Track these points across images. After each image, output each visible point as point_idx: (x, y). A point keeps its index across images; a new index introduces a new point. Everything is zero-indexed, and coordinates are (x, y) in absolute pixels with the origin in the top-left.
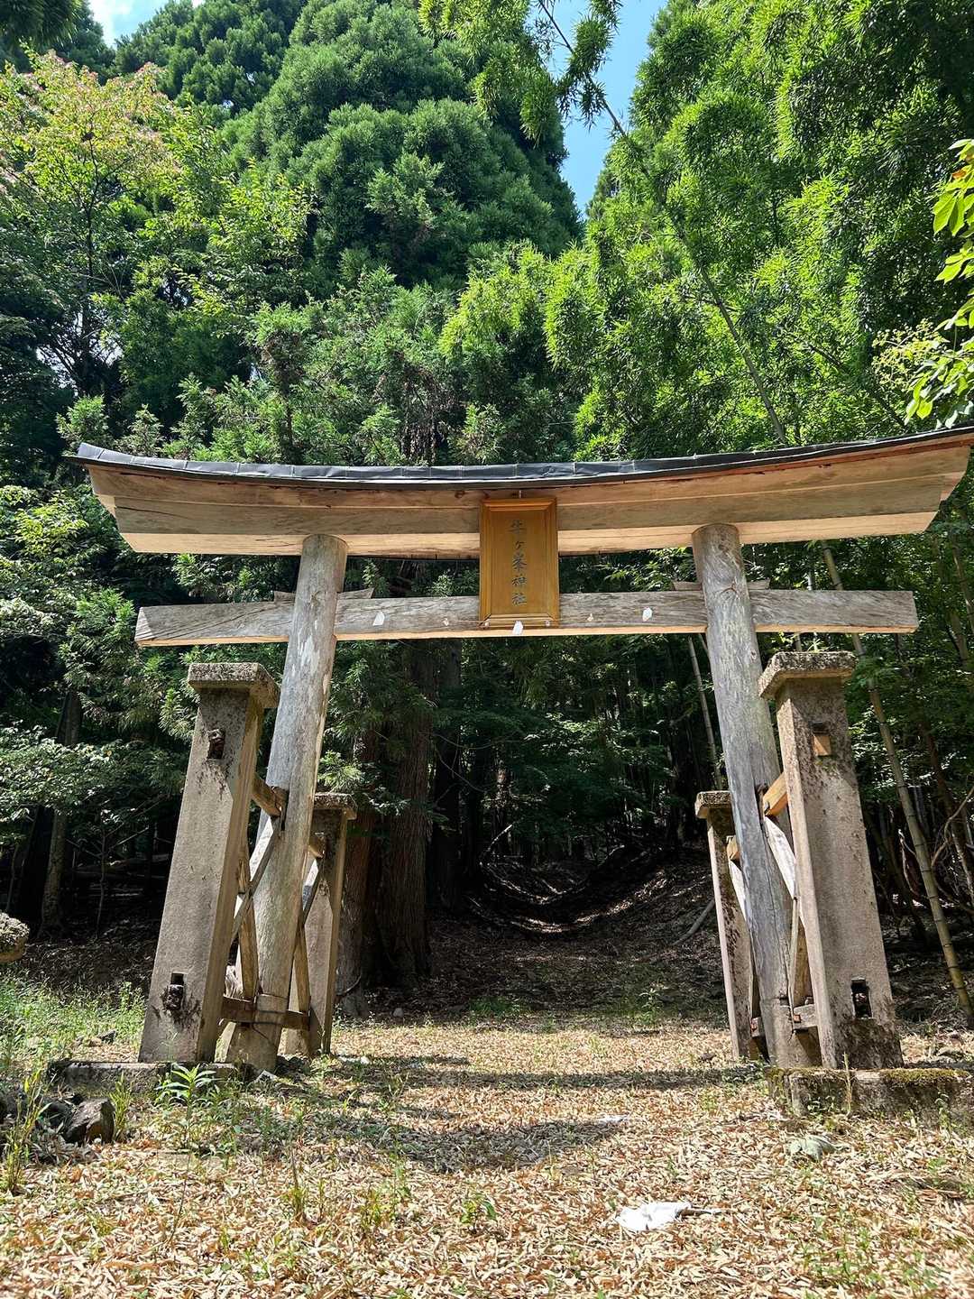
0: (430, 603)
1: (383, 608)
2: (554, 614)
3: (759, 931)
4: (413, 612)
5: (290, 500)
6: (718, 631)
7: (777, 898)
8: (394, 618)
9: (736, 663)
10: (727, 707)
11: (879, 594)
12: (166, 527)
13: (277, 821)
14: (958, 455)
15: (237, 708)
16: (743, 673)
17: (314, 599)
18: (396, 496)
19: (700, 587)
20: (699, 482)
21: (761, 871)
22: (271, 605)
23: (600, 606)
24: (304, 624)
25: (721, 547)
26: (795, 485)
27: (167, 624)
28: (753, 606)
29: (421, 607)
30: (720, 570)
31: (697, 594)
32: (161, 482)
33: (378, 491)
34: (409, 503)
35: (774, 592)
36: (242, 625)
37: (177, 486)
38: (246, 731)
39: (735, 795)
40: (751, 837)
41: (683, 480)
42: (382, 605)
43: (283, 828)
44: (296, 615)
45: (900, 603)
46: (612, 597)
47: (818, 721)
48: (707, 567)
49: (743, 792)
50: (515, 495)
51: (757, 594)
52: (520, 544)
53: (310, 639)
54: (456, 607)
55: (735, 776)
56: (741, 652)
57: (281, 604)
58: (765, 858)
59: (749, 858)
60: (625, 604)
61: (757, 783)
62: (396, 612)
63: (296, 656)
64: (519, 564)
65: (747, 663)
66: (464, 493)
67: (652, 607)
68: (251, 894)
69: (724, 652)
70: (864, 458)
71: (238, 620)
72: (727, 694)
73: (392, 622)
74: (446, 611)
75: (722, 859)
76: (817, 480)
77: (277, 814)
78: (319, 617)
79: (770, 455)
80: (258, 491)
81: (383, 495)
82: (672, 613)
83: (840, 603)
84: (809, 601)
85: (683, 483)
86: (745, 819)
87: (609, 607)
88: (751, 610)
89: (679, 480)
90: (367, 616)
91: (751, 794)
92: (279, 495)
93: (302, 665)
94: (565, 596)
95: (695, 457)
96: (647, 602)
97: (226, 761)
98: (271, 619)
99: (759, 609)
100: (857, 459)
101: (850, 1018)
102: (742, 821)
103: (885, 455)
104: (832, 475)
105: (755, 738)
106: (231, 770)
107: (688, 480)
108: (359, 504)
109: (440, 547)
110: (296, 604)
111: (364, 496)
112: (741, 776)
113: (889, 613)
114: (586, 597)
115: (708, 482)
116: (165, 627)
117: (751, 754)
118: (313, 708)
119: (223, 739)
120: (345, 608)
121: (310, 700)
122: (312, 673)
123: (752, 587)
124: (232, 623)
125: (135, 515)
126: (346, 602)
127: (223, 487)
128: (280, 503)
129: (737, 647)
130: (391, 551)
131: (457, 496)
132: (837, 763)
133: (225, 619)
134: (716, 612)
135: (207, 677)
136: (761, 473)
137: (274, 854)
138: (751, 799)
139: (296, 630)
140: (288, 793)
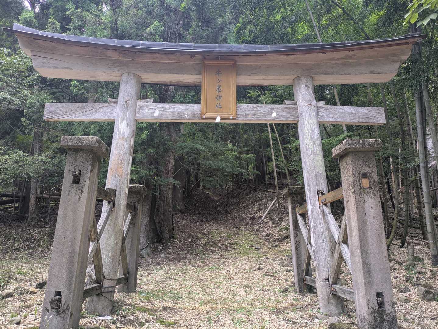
0: (179, 106)
1: (158, 108)
2: (234, 113)
3: (317, 251)
4: (172, 110)
5: (115, 56)
6: (304, 123)
7: (325, 238)
8: (163, 113)
9: (311, 137)
10: (306, 156)
11: (370, 108)
12: (56, 66)
13: (111, 204)
14: (407, 48)
15: (87, 159)
16: (314, 142)
17: (126, 102)
18: (163, 56)
19: (296, 103)
20: (298, 56)
21: (319, 226)
22: (107, 104)
23: (254, 110)
24: (122, 114)
25: (306, 86)
26: (338, 59)
27: (58, 112)
28: (318, 112)
29: (175, 108)
30: (306, 96)
31: (294, 106)
32: (53, 44)
33: (155, 53)
34: (170, 59)
35: (327, 106)
36: (94, 114)
37: (62, 47)
38: (92, 170)
39: (309, 194)
40: (315, 212)
41: (291, 55)
42: (158, 106)
43: (114, 206)
44: (118, 109)
45: (379, 113)
46: (259, 106)
47: (364, 171)
48: (300, 94)
49: (312, 193)
50: (217, 58)
51: (320, 107)
52: (219, 80)
53: (125, 121)
54: (191, 108)
55: (309, 186)
56: (313, 133)
57: (111, 104)
58: (321, 221)
59: (314, 221)
60: (265, 110)
61: (318, 189)
62: (164, 110)
63: (118, 129)
64: (219, 90)
65: (316, 138)
66: (194, 56)
67: (276, 111)
68: (98, 241)
69: (306, 132)
70: (368, 48)
71: (92, 111)
72: (307, 150)
73: (162, 114)
74: (186, 110)
75: (294, 213)
76: (347, 57)
77: (111, 201)
78: (129, 111)
79: (328, 45)
80: (99, 50)
81: (158, 55)
82: (284, 114)
83: (354, 112)
84: (341, 111)
85: (291, 56)
86: (313, 204)
87: (257, 111)
88: (318, 113)
89: (289, 55)
90: (151, 111)
91: (315, 194)
92: (109, 53)
93: (121, 133)
94: (239, 105)
95: (296, 45)
96: (273, 109)
97: (81, 186)
98: (107, 111)
99: (320, 114)
100: (366, 48)
101: (376, 309)
102: (311, 205)
103: (378, 47)
104: (354, 55)
105: (318, 170)
106: (84, 190)
107: (293, 55)
108: (146, 58)
109: (183, 81)
110: (118, 104)
111: (149, 55)
112: (311, 186)
113: (374, 117)
114: (248, 106)
115: (301, 56)
116: (57, 113)
117: (316, 177)
118: (127, 152)
119: (80, 174)
120: (141, 107)
121: (125, 150)
122: (126, 137)
123: (318, 104)
124: (89, 112)
125: (41, 59)
126: (141, 104)
127: (82, 48)
128: (110, 57)
129: (312, 131)
130: (161, 81)
131: (191, 57)
132: (372, 191)
133: (85, 110)
134: (303, 114)
135: (70, 143)
136: (324, 53)
137: (110, 218)
138: (316, 196)
139: (118, 117)
140: (116, 190)
